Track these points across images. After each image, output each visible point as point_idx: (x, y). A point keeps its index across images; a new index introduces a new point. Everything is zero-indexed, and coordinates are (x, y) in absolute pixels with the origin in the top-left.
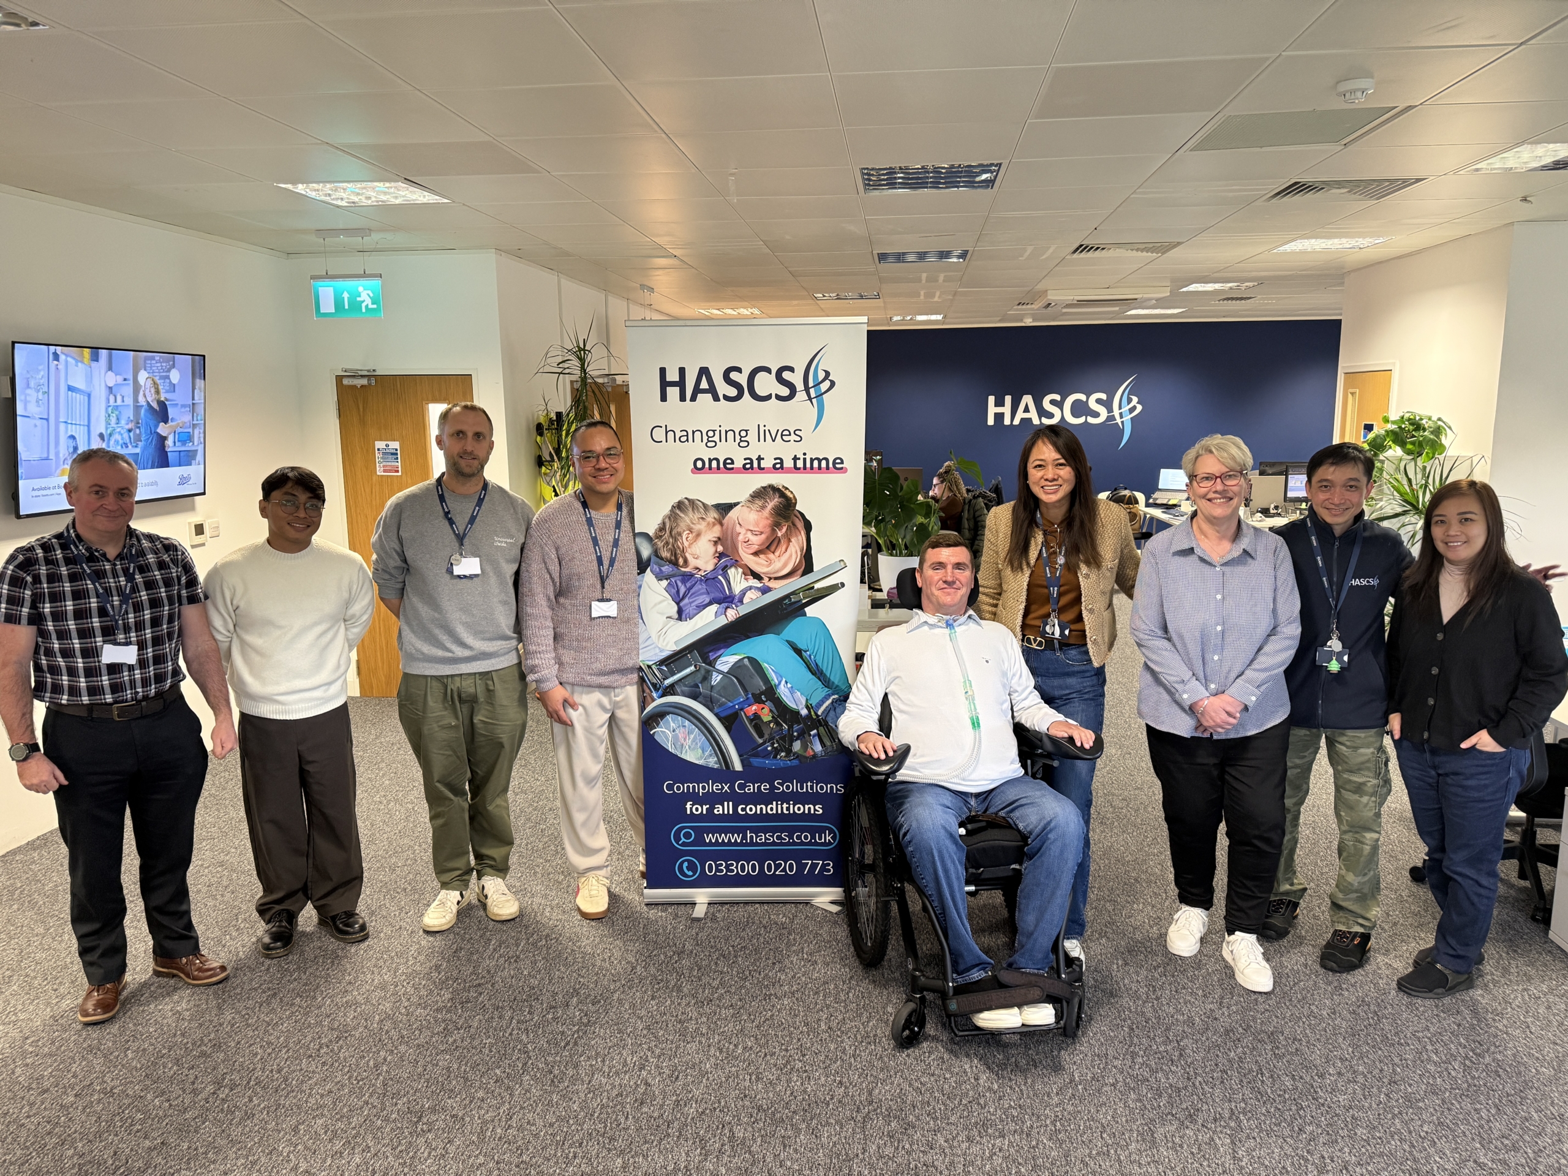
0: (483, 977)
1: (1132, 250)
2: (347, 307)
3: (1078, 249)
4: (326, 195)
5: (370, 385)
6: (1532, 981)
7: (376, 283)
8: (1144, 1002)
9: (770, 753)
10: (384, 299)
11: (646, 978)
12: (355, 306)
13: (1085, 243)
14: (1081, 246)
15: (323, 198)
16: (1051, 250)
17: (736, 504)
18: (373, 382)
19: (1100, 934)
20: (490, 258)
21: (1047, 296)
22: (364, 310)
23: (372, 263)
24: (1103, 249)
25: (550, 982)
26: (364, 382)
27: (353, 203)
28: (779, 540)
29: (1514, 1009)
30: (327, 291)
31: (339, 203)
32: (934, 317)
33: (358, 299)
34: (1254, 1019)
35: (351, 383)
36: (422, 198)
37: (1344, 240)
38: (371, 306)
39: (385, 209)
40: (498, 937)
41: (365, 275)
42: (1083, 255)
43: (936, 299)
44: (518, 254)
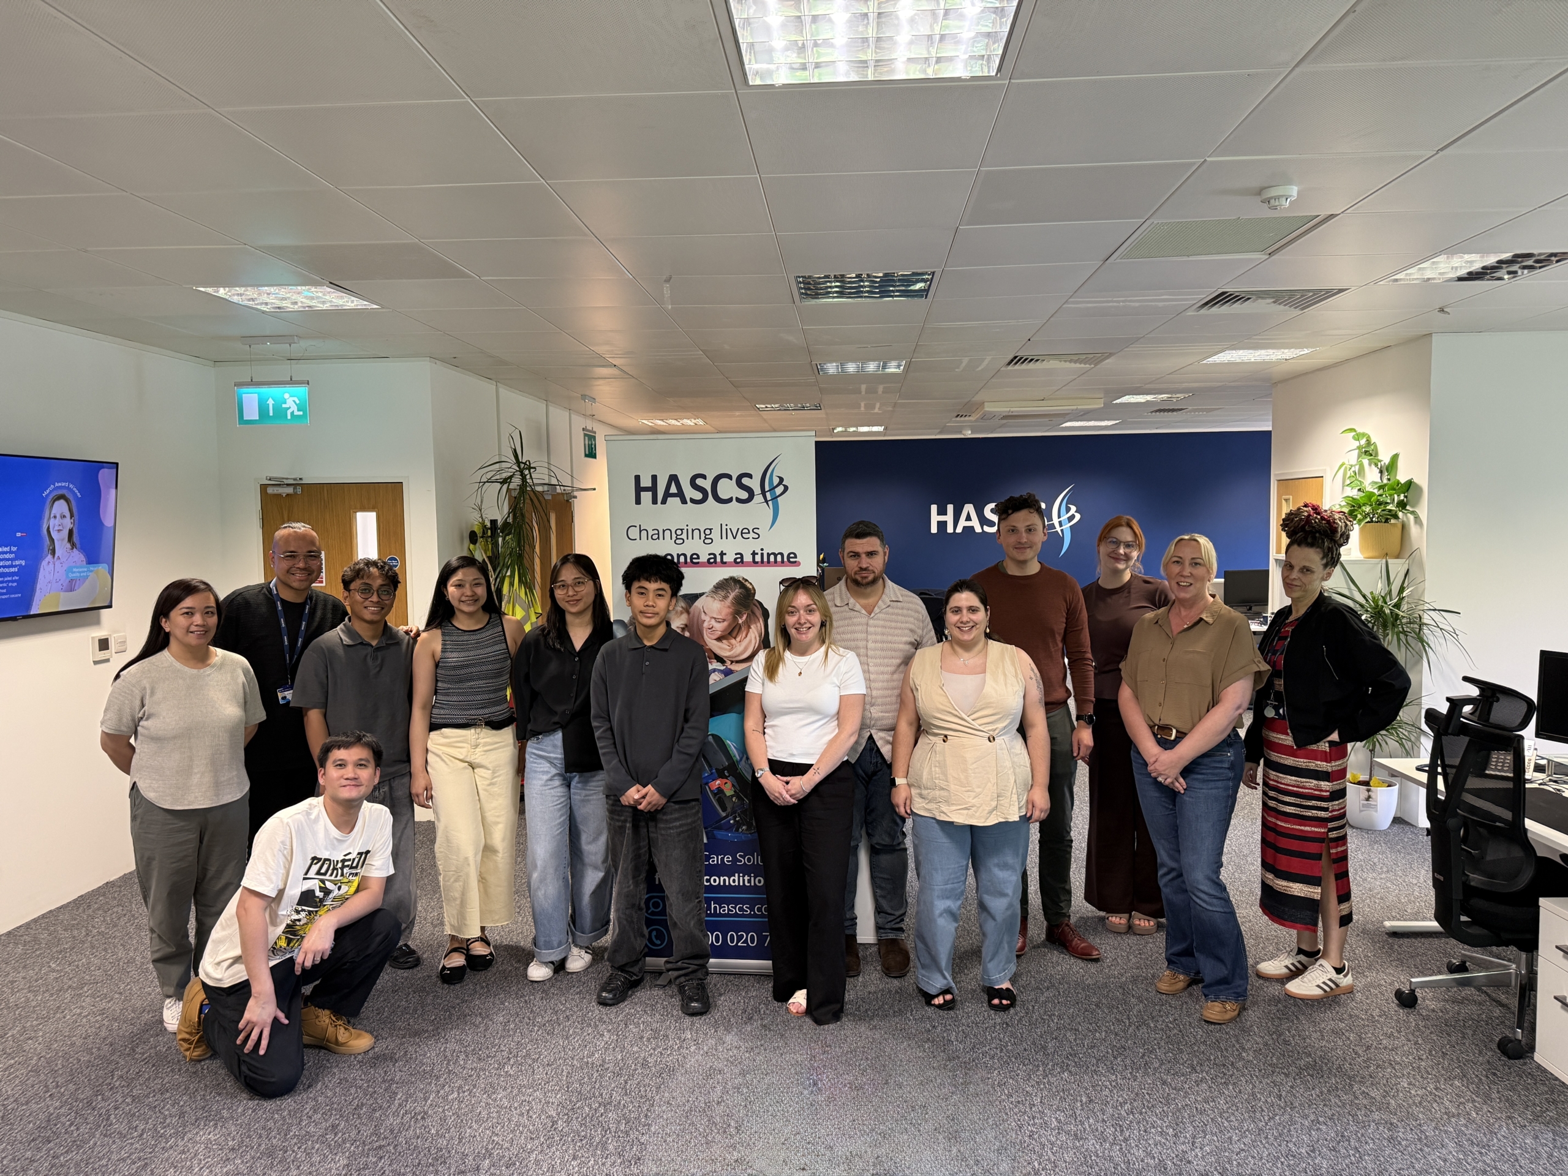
0: (386, 1138)
1: (1065, 361)
2: (271, 414)
3: (1012, 361)
4: (249, 300)
5: (295, 493)
6: (1516, 1107)
7: (302, 391)
8: (1112, 1145)
9: (733, 825)
10: (311, 406)
11: (568, 1135)
12: (280, 412)
13: (1020, 354)
14: (1016, 357)
15: (246, 303)
16: (986, 363)
17: (702, 594)
18: (299, 490)
19: (1062, 1067)
20: (423, 369)
21: (983, 408)
22: (289, 417)
23: (301, 370)
24: (1037, 360)
25: (459, 1142)
26: (290, 490)
27: (279, 308)
28: (740, 628)
29: (1499, 1140)
30: (251, 397)
31: (263, 308)
32: (875, 429)
33: (284, 406)
34: (1230, 1162)
35: (275, 492)
36: (349, 304)
37: (1271, 351)
38: (296, 413)
39: (311, 314)
40: (405, 1089)
41: (292, 382)
42: (1017, 367)
43: (876, 410)
44: (454, 362)
